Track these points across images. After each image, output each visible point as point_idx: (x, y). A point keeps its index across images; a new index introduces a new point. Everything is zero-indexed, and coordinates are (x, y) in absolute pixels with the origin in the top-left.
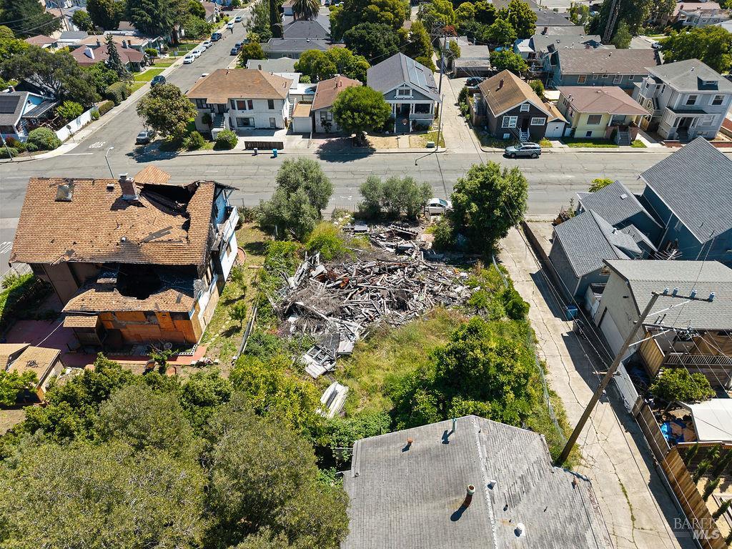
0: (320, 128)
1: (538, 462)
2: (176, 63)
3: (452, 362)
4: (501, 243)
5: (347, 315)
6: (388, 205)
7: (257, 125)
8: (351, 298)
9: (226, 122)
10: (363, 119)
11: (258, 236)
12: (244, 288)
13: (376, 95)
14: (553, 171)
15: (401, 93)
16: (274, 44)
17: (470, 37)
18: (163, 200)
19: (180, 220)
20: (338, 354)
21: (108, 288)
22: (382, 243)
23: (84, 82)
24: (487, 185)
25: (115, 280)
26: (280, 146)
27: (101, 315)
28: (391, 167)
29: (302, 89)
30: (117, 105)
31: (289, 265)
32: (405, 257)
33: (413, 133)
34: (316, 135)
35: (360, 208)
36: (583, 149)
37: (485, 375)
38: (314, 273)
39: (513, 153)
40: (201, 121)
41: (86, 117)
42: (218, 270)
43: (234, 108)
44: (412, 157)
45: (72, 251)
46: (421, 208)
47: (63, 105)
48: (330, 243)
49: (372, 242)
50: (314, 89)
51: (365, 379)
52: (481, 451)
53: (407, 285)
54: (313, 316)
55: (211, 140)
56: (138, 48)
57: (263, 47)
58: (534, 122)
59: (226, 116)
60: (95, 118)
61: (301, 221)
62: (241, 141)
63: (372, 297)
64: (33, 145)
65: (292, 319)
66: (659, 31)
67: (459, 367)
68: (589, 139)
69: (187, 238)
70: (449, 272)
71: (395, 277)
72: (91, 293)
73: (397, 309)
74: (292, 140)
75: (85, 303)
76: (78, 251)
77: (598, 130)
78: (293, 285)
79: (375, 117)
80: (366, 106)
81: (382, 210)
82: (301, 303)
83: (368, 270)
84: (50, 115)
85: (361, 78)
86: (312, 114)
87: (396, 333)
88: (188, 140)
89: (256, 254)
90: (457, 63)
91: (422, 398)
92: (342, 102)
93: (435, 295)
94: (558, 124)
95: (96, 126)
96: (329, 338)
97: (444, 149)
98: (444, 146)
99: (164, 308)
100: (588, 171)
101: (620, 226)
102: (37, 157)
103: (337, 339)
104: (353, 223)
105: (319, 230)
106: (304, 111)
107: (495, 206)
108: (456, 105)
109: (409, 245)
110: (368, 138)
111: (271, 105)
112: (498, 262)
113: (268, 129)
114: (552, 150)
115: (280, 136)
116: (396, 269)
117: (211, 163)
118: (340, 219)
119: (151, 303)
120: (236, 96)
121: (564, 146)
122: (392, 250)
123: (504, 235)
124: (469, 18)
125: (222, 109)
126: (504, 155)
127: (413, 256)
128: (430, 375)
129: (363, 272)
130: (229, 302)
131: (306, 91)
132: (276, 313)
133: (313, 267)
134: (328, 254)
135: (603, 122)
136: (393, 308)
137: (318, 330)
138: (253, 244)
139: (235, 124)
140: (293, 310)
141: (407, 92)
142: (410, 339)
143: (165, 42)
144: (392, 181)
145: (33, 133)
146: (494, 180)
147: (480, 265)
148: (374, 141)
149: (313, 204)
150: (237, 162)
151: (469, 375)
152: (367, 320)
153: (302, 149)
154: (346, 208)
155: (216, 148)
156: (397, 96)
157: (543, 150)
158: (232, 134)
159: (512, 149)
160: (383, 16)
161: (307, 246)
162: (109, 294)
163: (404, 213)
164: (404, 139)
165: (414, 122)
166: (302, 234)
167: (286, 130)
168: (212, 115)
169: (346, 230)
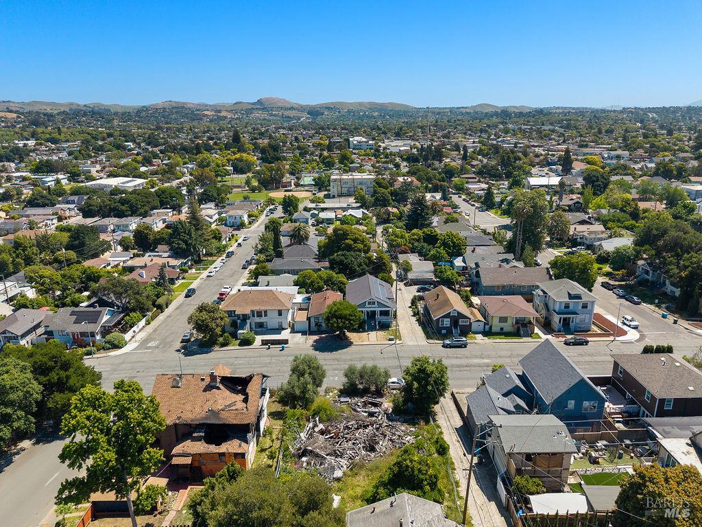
0: (313, 327)
1: (438, 516)
2: (202, 276)
3: (396, 469)
4: (437, 408)
5: (338, 455)
6: (362, 383)
7: (269, 327)
8: (340, 445)
9: (248, 326)
10: (344, 323)
11: (278, 407)
12: (273, 441)
13: (352, 307)
14: (476, 357)
15: (369, 303)
16: (277, 263)
17: (421, 254)
18: (230, 385)
19: (241, 397)
20: (334, 479)
21: (198, 439)
22: (359, 409)
23: (145, 298)
24: (422, 370)
25: (203, 434)
26: (286, 342)
27: (193, 455)
28: (364, 355)
29: (299, 299)
30: (162, 312)
31: (300, 425)
32: (374, 418)
33: (378, 330)
34: (311, 333)
35: (344, 385)
36: (498, 340)
37: (412, 475)
38: (317, 429)
39: (448, 344)
40: (230, 325)
41: (143, 322)
42: (258, 429)
43: (254, 316)
44: (378, 348)
45: (181, 417)
46: (384, 386)
47: (129, 316)
48: (325, 410)
49: (352, 409)
50: (309, 299)
51: (351, 492)
52: (408, 508)
53: (375, 435)
54: (317, 455)
55: (237, 339)
56: (173, 267)
57: (269, 266)
58: (461, 322)
59: (248, 321)
60: (148, 323)
61: (307, 396)
62: (259, 339)
63: (354, 444)
64: (108, 346)
65: (304, 459)
66: (562, 245)
67: (399, 471)
68: (503, 333)
69: (246, 407)
70: (403, 428)
71: (367, 431)
72: (188, 443)
73: (369, 451)
74: (294, 337)
75: (185, 449)
76: (184, 417)
77: (508, 327)
78: (303, 438)
79: (352, 322)
80: (346, 315)
81: (358, 387)
82: (310, 448)
83: (351, 427)
84: (119, 323)
85: (342, 291)
86: (309, 319)
87: (369, 466)
88: (221, 339)
89: (277, 419)
90: (410, 276)
91: (381, 490)
92: (330, 313)
93: (393, 442)
94: (479, 323)
95: (149, 329)
96: (328, 468)
97: (400, 342)
98: (400, 340)
99: (231, 451)
100: (500, 357)
101: (505, 395)
102: (110, 354)
103: (333, 469)
104: (339, 396)
105: (318, 402)
106: (302, 317)
107: (428, 383)
108: (410, 307)
109: (377, 410)
110: (348, 334)
111: (280, 313)
112: (435, 420)
113: (277, 329)
114: (476, 341)
115: (285, 335)
116: (368, 426)
117: (238, 356)
118: (331, 394)
119: (224, 448)
120: (257, 308)
121: (485, 338)
122: (365, 414)
123: (437, 403)
124: (418, 240)
125: (245, 318)
126: (443, 346)
127: (380, 418)
128: (386, 478)
129: (347, 427)
130: (263, 450)
131: (303, 300)
132: (294, 455)
133: (315, 426)
134: (324, 417)
135: (510, 322)
136: (366, 450)
137: (321, 464)
138: (274, 412)
139: (253, 326)
140: (305, 453)
141: (374, 303)
142: (377, 468)
143: (192, 260)
144: (364, 367)
145: (108, 337)
146: (426, 367)
147: (422, 423)
148: (352, 336)
149: (314, 383)
150: (256, 355)
151: (404, 475)
152: (350, 458)
153: (301, 344)
154: (334, 386)
155: (240, 345)
156: (367, 306)
157: (468, 341)
158: (252, 334)
159: (448, 342)
160: (356, 247)
161: (310, 413)
162: (199, 443)
163: (373, 388)
164: (373, 334)
165: (379, 322)
166: (306, 405)
167: (289, 330)
168: (237, 322)
169: (335, 401)
